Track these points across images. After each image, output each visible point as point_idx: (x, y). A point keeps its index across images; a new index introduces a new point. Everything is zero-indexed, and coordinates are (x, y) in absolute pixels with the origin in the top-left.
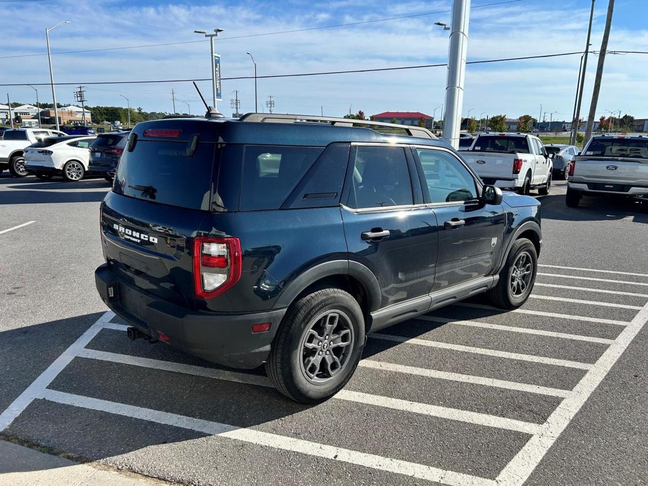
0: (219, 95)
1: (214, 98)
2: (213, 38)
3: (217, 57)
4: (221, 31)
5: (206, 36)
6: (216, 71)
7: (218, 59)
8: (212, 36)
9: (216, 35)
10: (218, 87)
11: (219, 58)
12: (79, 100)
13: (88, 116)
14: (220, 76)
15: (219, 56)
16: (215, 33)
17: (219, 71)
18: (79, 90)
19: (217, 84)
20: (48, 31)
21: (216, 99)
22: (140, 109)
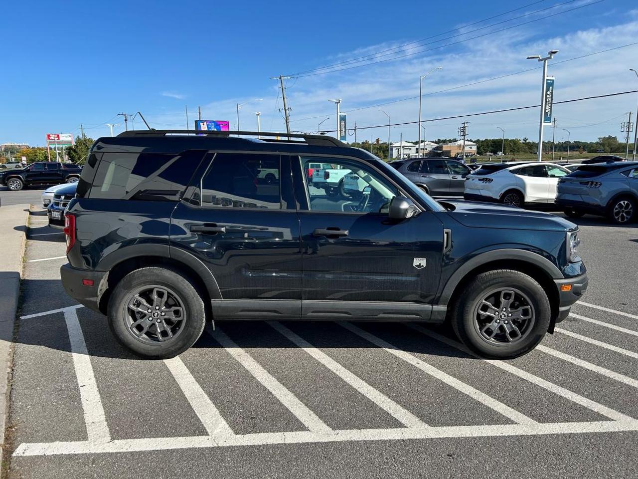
0: (548, 119)
1: (541, 122)
2: (546, 62)
3: (550, 80)
4: (555, 52)
5: (539, 60)
6: (547, 94)
7: (551, 82)
8: (545, 60)
9: (550, 58)
10: (548, 110)
11: (553, 80)
12: (462, 134)
13: (474, 148)
14: (552, 99)
15: (553, 78)
16: (549, 56)
17: (552, 94)
18: (463, 125)
19: (547, 108)
20: (422, 78)
21: (543, 124)
22: (525, 140)
